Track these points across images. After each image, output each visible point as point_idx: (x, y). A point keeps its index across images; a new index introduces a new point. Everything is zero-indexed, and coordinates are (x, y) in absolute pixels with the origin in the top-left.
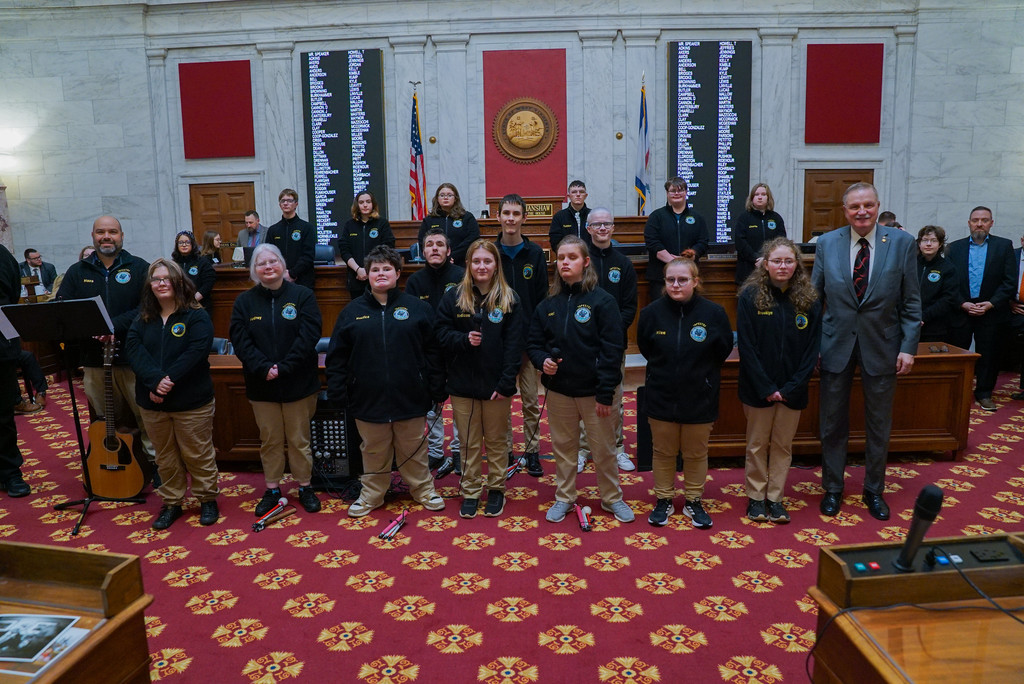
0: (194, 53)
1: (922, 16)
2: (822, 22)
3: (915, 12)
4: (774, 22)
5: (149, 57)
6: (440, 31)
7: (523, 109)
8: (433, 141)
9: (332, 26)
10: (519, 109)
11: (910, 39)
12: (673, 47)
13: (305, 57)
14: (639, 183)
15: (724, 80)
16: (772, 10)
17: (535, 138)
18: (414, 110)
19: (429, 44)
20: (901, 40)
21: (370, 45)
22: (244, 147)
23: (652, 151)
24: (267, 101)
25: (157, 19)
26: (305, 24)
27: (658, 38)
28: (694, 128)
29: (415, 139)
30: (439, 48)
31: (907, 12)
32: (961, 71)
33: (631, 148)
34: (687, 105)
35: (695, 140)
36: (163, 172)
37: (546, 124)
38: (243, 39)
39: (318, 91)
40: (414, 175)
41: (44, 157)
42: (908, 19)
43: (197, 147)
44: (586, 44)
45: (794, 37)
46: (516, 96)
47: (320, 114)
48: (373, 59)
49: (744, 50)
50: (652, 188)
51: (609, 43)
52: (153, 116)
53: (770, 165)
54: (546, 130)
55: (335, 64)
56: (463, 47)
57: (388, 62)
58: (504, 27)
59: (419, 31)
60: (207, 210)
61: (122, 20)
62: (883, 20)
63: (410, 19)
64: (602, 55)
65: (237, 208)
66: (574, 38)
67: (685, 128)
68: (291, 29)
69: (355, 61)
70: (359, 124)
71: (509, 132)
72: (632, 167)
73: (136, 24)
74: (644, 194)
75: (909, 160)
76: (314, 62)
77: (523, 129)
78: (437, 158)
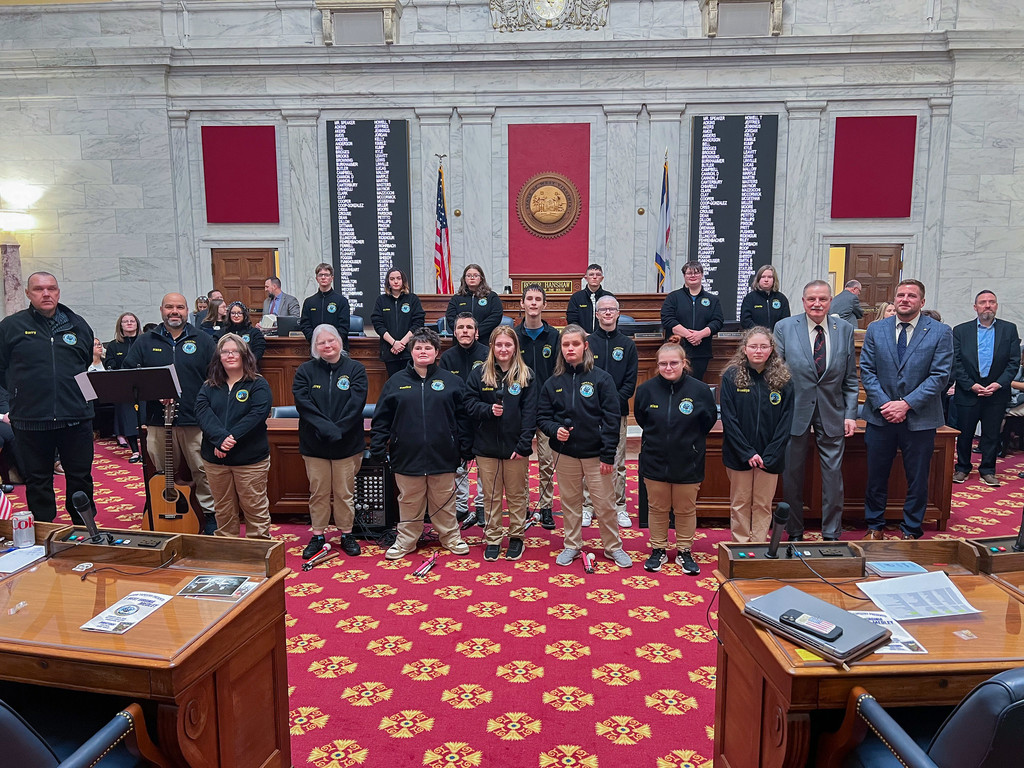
0: (217, 116)
1: (956, 88)
2: (852, 94)
3: (950, 84)
4: (802, 95)
5: (171, 119)
6: (466, 103)
7: (546, 184)
8: (458, 215)
9: (359, 94)
10: (542, 184)
11: (946, 111)
12: (698, 122)
13: (330, 125)
14: (659, 259)
15: (749, 156)
16: (801, 83)
17: (558, 214)
18: (440, 183)
19: (455, 116)
20: (936, 112)
21: (397, 116)
22: (267, 212)
23: (673, 226)
24: (292, 168)
25: (178, 80)
26: (332, 92)
27: (683, 112)
28: (717, 203)
29: (441, 211)
30: (465, 121)
31: (942, 84)
32: (998, 144)
33: (652, 223)
34: (710, 181)
35: (717, 216)
36: (184, 235)
37: (568, 199)
38: (268, 104)
39: (344, 161)
40: (439, 248)
41: (60, 215)
42: (943, 90)
43: (218, 212)
44: (610, 118)
45: (823, 110)
46: (541, 170)
47: (346, 184)
48: (399, 130)
49: (769, 124)
50: (672, 264)
51: (634, 118)
52: (174, 178)
53: (794, 241)
54: (569, 206)
55: (361, 133)
56: (488, 120)
57: (414, 133)
58: (529, 100)
59: (444, 103)
60: (228, 275)
61: (143, 79)
62: (916, 92)
63: (436, 90)
64: (625, 130)
65: (256, 274)
66: (599, 113)
67: (707, 203)
68: (317, 96)
69: (382, 131)
70: (385, 197)
71: (533, 207)
72: (652, 244)
73: (157, 85)
74: (664, 270)
75: (942, 235)
76: (340, 131)
77: (546, 204)
78: (461, 231)
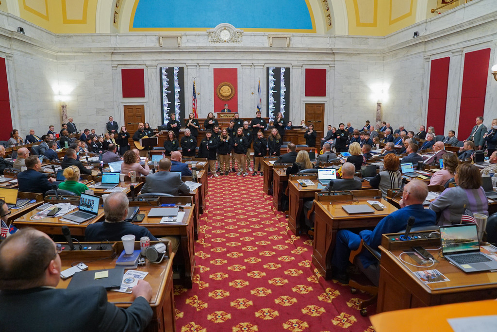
0: (126, 66)
1: (336, 62)
2: (309, 63)
3: (334, 61)
4: (296, 62)
5: (112, 67)
6: (201, 62)
7: (225, 85)
8: (199, 94)
9: (169, 60)
10: (224, 85)
11: (333, 68)
12: (268, 69)
13: (161, 69)
14: (258, 107)
15: (282, 78)
16: (295, 59)
17: (229, 94)
18: (194, 85)
19: (198, 66)
20: (331, 68)
21: (181, 66)
22: (141, 94)
23: (262, 97)
24: (149, 81)
25: (115, 56)
26: (161, 59)
27: (264, 66)
28: (274, 91)
29: (194, 93)
30: (201, 67)
31: (332, 61)
32: (347, 77)
33: (256, 97)
34: (272, 85)
35: (274, 95)
36: (116, 101)
37: (232, 89)
38: (142, 62)
39: (165, 79)
40: (194, 104)
41: (78, 96)
42: (333, 62)
43: (126, 94)
44: (243, 67)
45: (302, 66)
46: (224, 81)
47: (165, 85)
48: (181, 70)
49: (288, 70)
51: (250, 67)
52: (113, 85)
53: (295, 102)
54: (232, 92)
55: (170, 71)
56: (208, 67)
57: (185, 70)
58: (219, 62)
59: (195, 62)
60: (129, 113)
61: (104, 56)
62: (326, 63)
63: (192, 58)
64: (248, 71)
65: (139, 113)
66: (240, 65)
67: (271, 91)
68: (157, 60)
69: (176, 70)
70: (177, 89)
71: (221, 92)
72: (257, 103)
73: (109, 57)
75: (334, 101)
76: (164, 70)
77: (225, 91)
78: (200, 99)
